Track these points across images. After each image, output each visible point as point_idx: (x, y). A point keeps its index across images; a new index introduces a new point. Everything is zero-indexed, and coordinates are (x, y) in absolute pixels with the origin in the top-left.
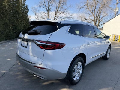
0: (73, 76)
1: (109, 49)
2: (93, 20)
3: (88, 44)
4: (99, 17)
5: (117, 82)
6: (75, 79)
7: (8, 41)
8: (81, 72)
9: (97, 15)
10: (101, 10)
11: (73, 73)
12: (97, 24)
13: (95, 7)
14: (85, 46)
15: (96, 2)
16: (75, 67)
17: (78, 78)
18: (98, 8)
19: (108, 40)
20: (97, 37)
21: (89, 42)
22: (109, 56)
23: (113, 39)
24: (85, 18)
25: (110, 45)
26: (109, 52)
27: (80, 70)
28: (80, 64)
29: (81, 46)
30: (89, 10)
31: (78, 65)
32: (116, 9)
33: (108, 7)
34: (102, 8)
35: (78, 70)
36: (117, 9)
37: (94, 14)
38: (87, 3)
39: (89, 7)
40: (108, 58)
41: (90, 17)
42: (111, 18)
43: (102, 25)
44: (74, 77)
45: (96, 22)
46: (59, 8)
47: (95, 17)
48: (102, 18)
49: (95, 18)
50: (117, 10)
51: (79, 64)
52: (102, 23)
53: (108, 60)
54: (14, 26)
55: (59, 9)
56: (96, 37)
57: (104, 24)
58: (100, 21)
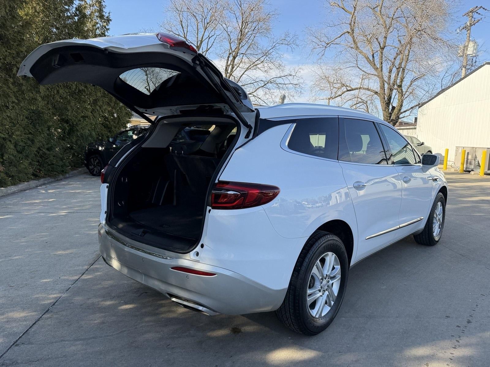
0: (310, 300)
1: (439, 203)
2: (376, 93)
3: (359, 187)
4: (402, 81)
5: (469, 322)
6: (314, 313)
7: (42, 181)
8: (336, 289)
9: (390, 71)
10: (407, 52)
11: (309, 292)
12: (394, 108)
13: (381, 40)
14: (347, 195)
15: (388, 21)
16: (315, 270)
17: (327, 309)
18: (397, 44)
19: (433, 171)
20: (390, 162)
21: (363, 178)
22: (441, 232)
23: (459, 166)
24: (343, 85)
25: (443, 190)
26: (440, 217)
27: (331, 282)
28: (331, 258)
29: (334, 195)
30: (361, 52)
31: (323, 261)
32: (466, 47)
33: (436, 39)
34: (410, 43)
35: (325, 282)
36: (471, 45)
37: (378, 66)
38: (352, 25)
39: (360, 39)
40: (437, 239)
41: (366, 81)
42: (446, 82)
43: (414, 111)
44: (313, 305)
45: (390, 98)
46: (238, 48)
47: (386, 79)
48: (412, 82)
49: (383, 82)
50: (470, 51)
51: (328, 259)
52: (415, 103)
53: (438, 246)
54: (67, 122)
55: (242, 50)
56: (387, 160)
57: (420, 105)
58: (404, 95)
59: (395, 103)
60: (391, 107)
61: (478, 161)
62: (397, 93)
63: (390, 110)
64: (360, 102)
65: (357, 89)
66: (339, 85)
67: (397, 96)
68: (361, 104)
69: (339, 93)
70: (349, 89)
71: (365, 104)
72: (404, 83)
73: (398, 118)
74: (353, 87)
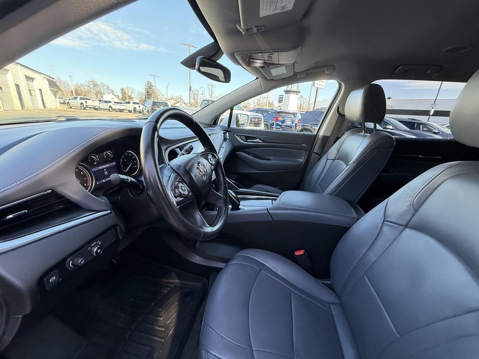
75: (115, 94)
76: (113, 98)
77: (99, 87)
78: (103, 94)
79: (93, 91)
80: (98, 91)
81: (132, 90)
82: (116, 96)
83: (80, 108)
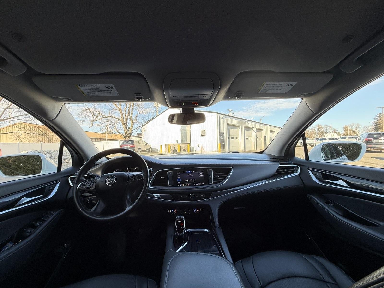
2: (119, 120)
4: (132, 114)
12: (129, 128)
24: (100, 114)
45: (127, 123)
47: (124, 113)
48: (137, 115)
49: (122, 114)
52: (139, 125)
57: (141, 127)
58: (134, 121)
59: (129, 125)
60: (127, 127)
61: (176, 150)
62: (130, 120)
63: (127, 129)
64: (112, 124)
65: (108, 117)
66: (97, 114)
67: (130, 122)
68: (112, 125)
69: (98, 118)
70: (104, 117)
71: (114, 125)
72: (133, 116)
73: (131, 133)
74: (106, 116)
75: (337, 132)
76: (334, 136)
77: (322, 128)
78: (325, 134)
79: (317, 132)
80: (321, 132)
81: (356, 126)
82: (337, 133)
83: (300, 146)
